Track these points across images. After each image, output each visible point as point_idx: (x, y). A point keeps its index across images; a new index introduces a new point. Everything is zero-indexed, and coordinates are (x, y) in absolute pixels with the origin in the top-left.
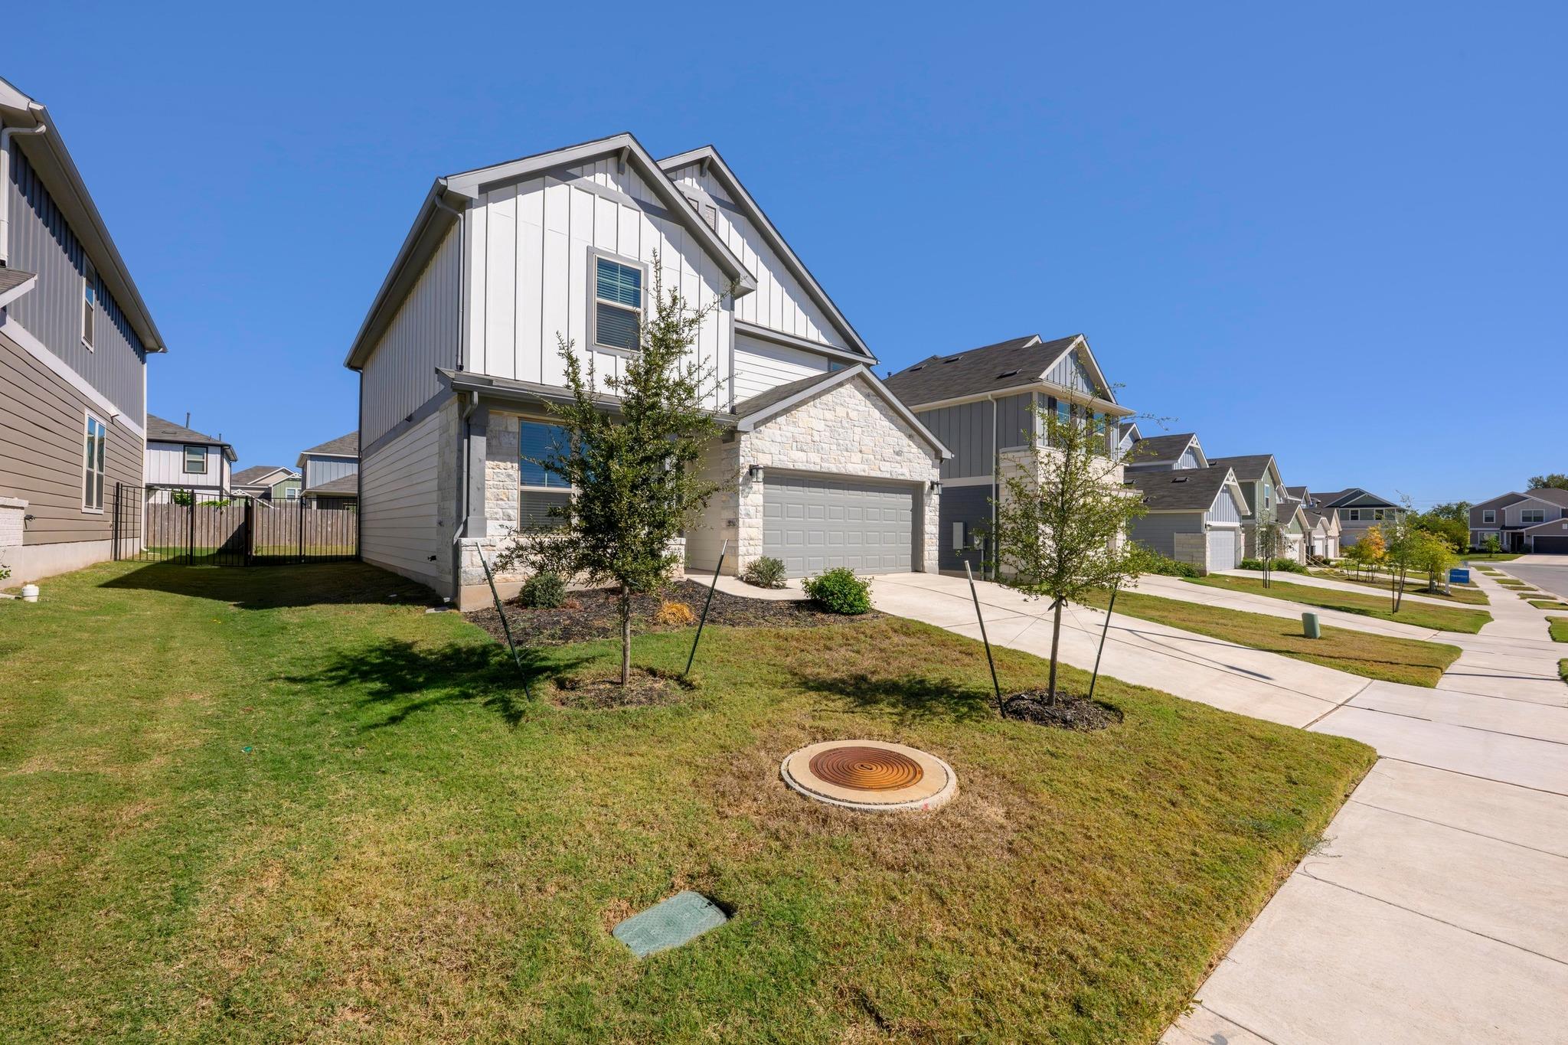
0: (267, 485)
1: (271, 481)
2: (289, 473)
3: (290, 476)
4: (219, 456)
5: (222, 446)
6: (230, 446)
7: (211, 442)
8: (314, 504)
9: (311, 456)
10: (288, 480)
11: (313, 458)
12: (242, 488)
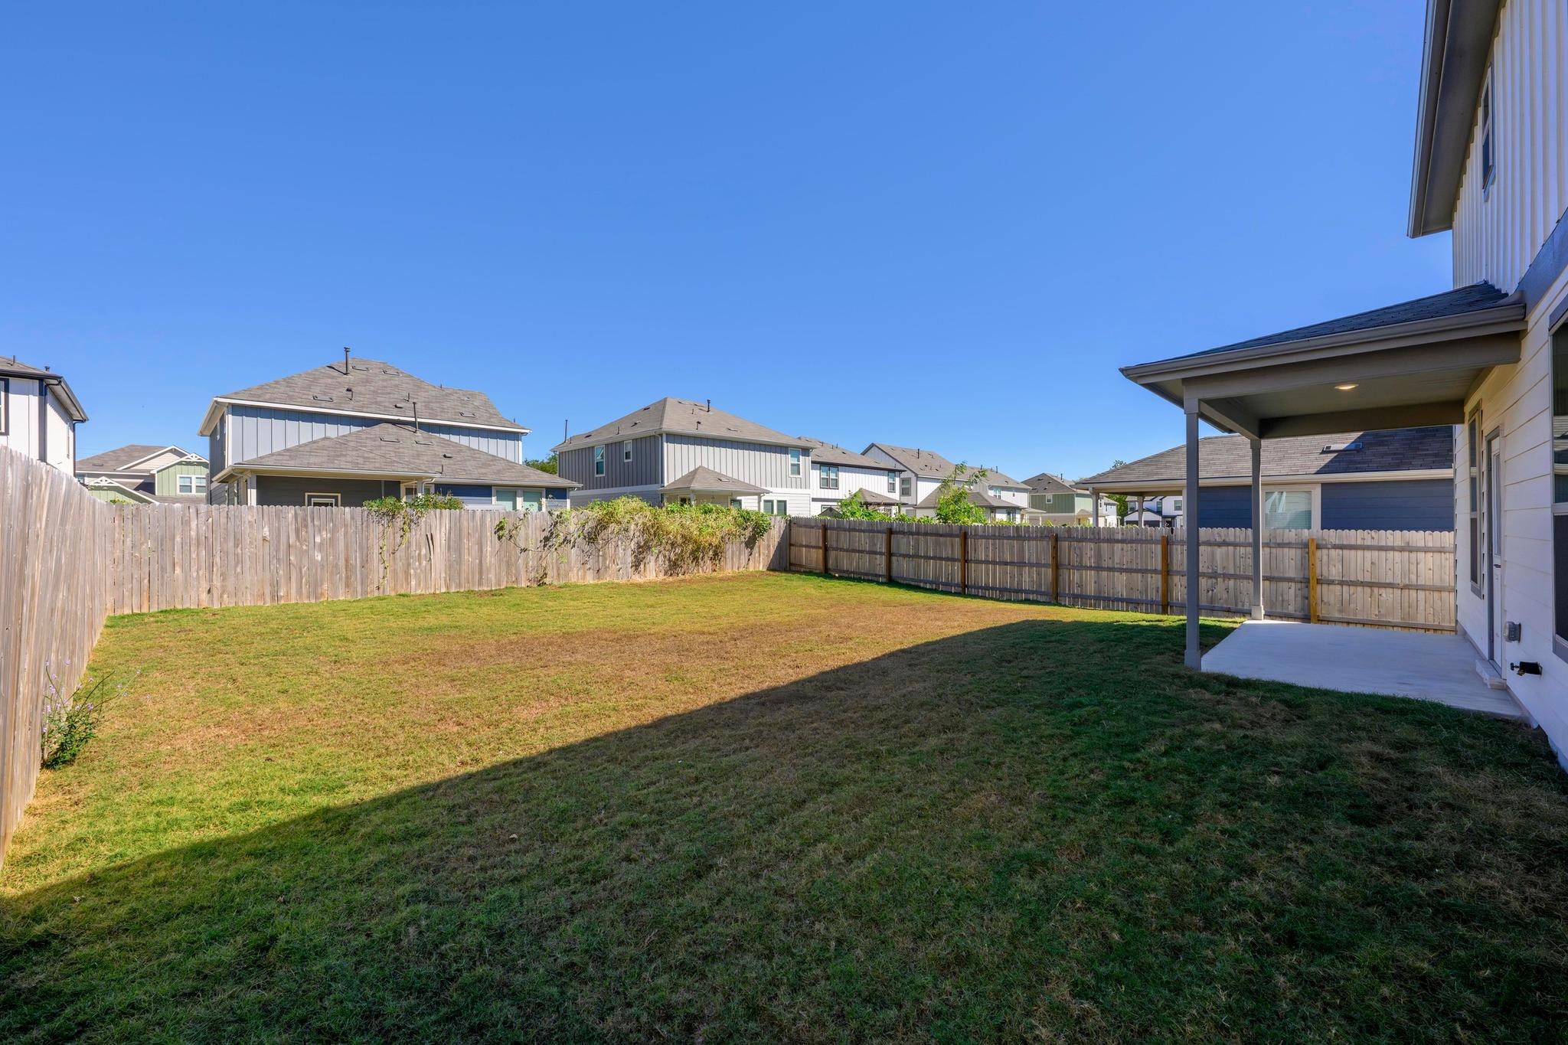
0: (149, 471)
1: (153, 466)
2: (181, 455)
3: (183, 459)
4: (35, 400)
5: (41, 379)
6: (59, 379)
7: (15, 368)
8: (253, 494)
9: (234, 406)
10: (180, 463)
11: (239, 410)
12: (110, 476)
